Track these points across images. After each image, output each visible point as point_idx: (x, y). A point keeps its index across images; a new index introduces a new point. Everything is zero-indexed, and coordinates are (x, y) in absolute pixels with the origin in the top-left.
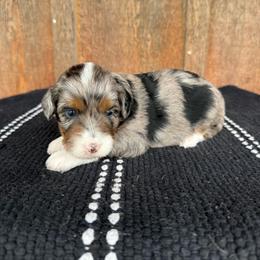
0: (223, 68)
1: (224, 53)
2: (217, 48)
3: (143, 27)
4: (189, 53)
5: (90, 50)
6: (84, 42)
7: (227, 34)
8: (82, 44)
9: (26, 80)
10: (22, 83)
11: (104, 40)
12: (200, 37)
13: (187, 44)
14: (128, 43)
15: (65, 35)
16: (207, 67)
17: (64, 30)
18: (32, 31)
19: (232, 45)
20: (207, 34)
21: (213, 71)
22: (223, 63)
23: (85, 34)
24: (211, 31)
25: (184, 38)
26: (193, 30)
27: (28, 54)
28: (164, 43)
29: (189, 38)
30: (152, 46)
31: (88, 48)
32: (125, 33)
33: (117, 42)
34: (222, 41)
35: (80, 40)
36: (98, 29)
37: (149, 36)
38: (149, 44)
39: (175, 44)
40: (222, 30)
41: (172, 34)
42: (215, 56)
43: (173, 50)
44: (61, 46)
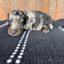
0: (60, 14)
1: (61, 9)
2: (59, 8)
3: (37, 1)
4: (50, 9)
5: (22, 8)
6: (20, 6)
7: (62, 4)
8: (19, 6)
9: (4, 17)
10: (3, 18)
11: (25, 5)
12: (54, 4)
13: (50, 6)
14: (32, 6)
15: (14, 4)
16: (56, 13)
17: (14, 3)
18: (5, 3)
19: (63, 7)
20: (56, 3)
21: (58, 14)
22: (61, 12)
23: (20, 3)
24: (57, 3)
25: (49, 5)
26: (51, 2)
27: (4, 10)
28: (43, 6)
29: (51, 4)
30: (39, 7)
31: (21, 8)
32: (32, 3)
33: (29, 6)
34: (60, 6)
35: (19, 5)
36: (24, 2)
37: (39, 4)
38: (39, 6)
39: (46, 6)
40: (60, 2)
41: (45, 3)
42: (58, 10)
43: (45, 8)
44: (13, 7)
